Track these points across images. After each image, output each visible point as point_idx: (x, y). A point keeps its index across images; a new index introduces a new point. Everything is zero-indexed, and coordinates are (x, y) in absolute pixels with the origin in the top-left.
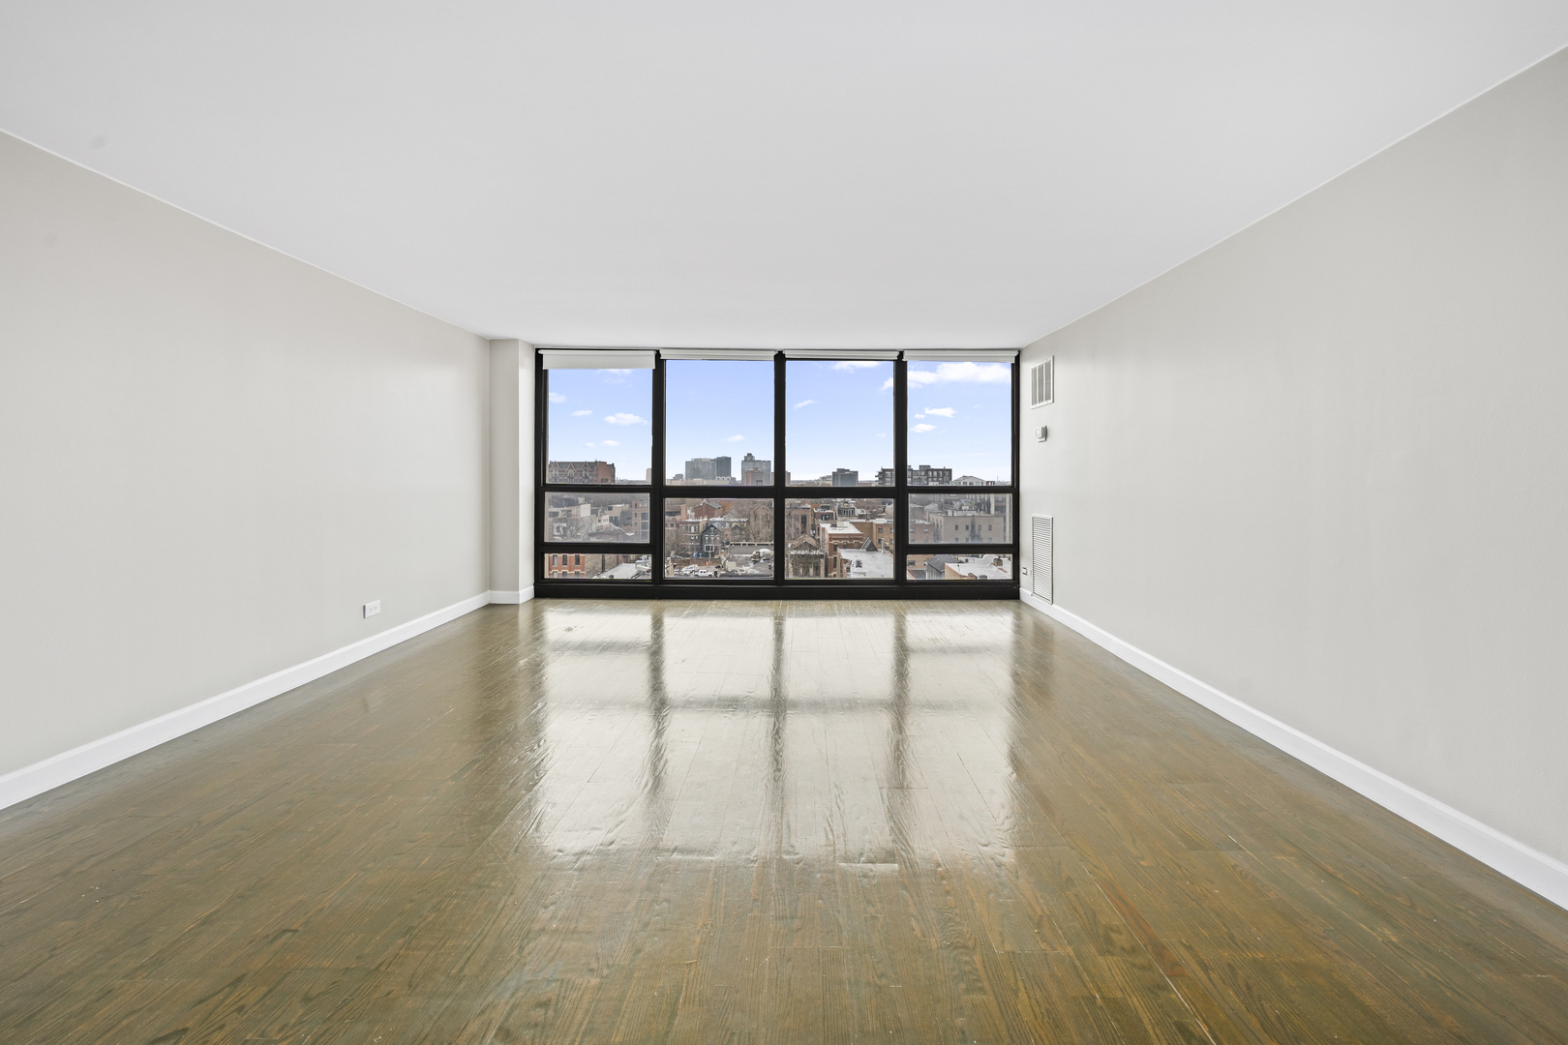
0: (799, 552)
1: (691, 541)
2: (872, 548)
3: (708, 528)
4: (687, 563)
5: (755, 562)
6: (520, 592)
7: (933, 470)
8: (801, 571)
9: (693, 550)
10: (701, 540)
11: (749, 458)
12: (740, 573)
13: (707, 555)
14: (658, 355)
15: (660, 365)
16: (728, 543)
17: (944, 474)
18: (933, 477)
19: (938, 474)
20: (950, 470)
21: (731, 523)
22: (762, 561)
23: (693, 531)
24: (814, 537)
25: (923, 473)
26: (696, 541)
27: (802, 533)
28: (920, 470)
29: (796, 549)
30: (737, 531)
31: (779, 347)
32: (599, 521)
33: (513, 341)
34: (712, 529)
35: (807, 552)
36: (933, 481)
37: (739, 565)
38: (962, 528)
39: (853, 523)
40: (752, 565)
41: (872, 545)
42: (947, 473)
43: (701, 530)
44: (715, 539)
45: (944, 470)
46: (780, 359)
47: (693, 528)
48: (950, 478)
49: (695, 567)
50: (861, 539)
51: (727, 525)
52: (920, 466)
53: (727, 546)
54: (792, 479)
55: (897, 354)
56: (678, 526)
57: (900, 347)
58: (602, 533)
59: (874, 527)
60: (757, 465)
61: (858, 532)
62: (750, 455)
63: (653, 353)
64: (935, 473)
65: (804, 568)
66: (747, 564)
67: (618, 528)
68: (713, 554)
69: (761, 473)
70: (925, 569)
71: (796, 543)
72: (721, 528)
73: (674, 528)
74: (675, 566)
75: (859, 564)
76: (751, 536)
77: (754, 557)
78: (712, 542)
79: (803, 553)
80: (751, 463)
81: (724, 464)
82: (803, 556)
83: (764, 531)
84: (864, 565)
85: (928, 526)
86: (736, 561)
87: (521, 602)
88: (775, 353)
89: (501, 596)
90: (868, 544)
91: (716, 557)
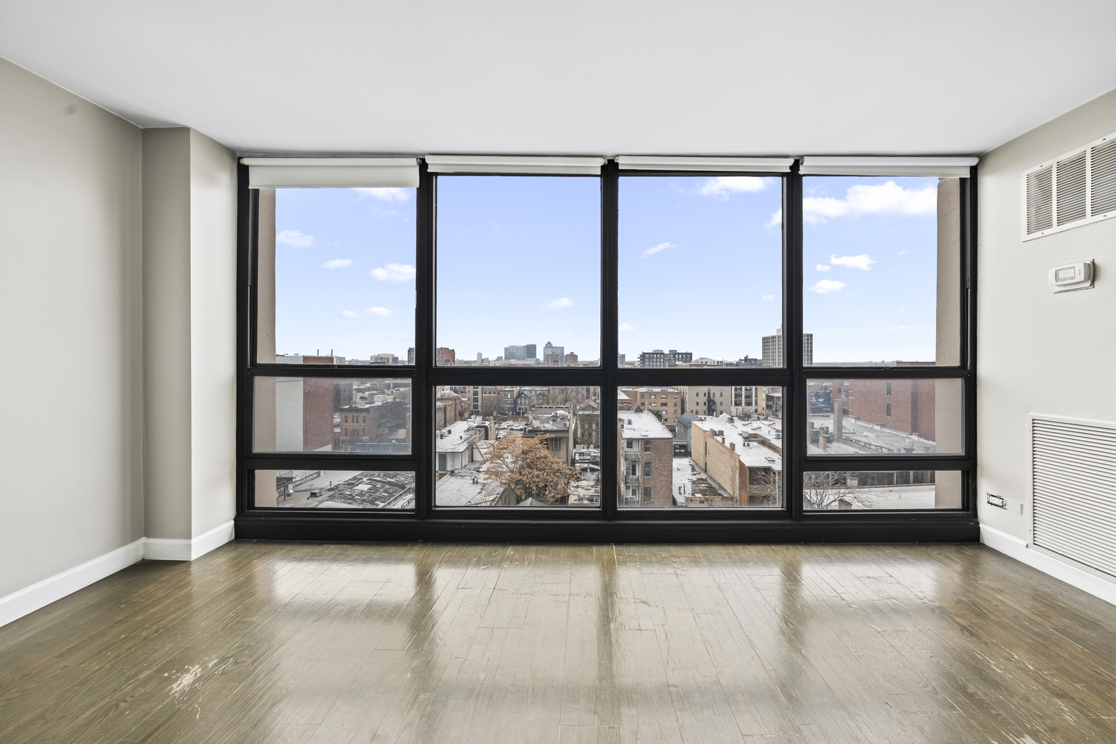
0: (585, 413)
1: (508, 404)
2: (639, 410)
3: (520, 394)
4: (505, 420)
5: (554, 421)
6: (194, 541)
7: (679, 354)
8: (587, 426)
9: (509, 410)
10: (515, 403)
11: (549, 345)
12: (542, 429)
13: (519, 414)
14: (423, 165)
15: (427, 181)
16: (534, 406)
17: (686, 357)
18: (679, 359)
19: (683, 357)
20: (691, 354)
21: (536, 391)
22: (559, 420)
23: (509, 397)
24: (595, 402)
25: (672, 356)
26: (511, 404)
27: (587, 399)
28: (670, 354)
29: (582, 410)
30: (541, 397)
31: (610, 150)
32: (443, 390)
33: (180, 133)
34: (523, 395)
35: (591, 412)
36: (679, 361)
37: (542, 423)
38: (701, 395)
39: (623, 391)
40: (551, 423)
41: (638, 408)
42: (689, 356)
43: (515, 396)
44: (525, 403)
45: (686, 354)
46: (611, 172)
47: (509, 395)
48: (691, 359)
49: (511, 422)
50: (630, 403)
51: (534, 392)
52: (670, 351)
53: (533, 409)
54: (579, 360)
55: (791, 162)
56: (498, 393)
57: (797, 150)
58: (445, 399)
59: (638, 394)
60: (555, 350)
61: (628, 398)
62: (549, 343)
63: (414, 162)
64: (680, 356)
65: (589, 424)
66: (548, 423)
67: (456, 395)
68: (523, 413)
69: (557, 356)
70: (675, 424)
71: (582, 405)
72: (529, 395)
73: (496, 395)
74: (495, 423)
75: (630, 422)
76: (551, 401)
77: (553, 416)
78: (523, 404)
79: (588, 413)
80: (550, 349)
81: (531, 350)
82: (588, 415)
83: (560, 397)
84: (633, 423)
85: (676, 394)
86: (540, 419)
87: (195, 555)
88: (601, 162)
89: (163, 548)
90: (636, 407)
91: (525, 415)
